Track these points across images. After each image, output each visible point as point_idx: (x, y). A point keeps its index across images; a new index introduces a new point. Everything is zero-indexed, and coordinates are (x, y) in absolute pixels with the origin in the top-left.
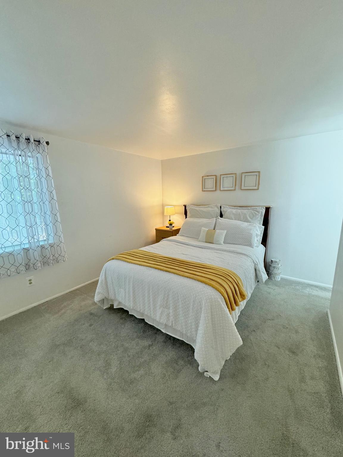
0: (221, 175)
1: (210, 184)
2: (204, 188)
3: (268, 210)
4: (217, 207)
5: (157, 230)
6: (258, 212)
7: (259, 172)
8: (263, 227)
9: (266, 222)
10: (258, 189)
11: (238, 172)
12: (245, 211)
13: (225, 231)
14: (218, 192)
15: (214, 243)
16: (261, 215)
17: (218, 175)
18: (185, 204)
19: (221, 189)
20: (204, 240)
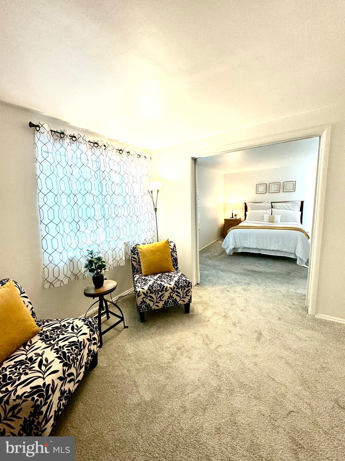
0: (270, 183)
1: (262, 189)
2: (257, 192)
3: (302, 203)
4: (269, 203)
5: (225, 220)
6: (297, 204)
7: (296, 181)
8: (301, 212)
9: (301, 210)
10: (295, 191)
11: (282, 182)
12: (288, 204)
13: (280, 216)
14: (268, 194)
15: (275, 222)
16: (299, 206)
17: (268, 183)
18: (245, 202)
19: (270, 192)
20: (268, 221)
